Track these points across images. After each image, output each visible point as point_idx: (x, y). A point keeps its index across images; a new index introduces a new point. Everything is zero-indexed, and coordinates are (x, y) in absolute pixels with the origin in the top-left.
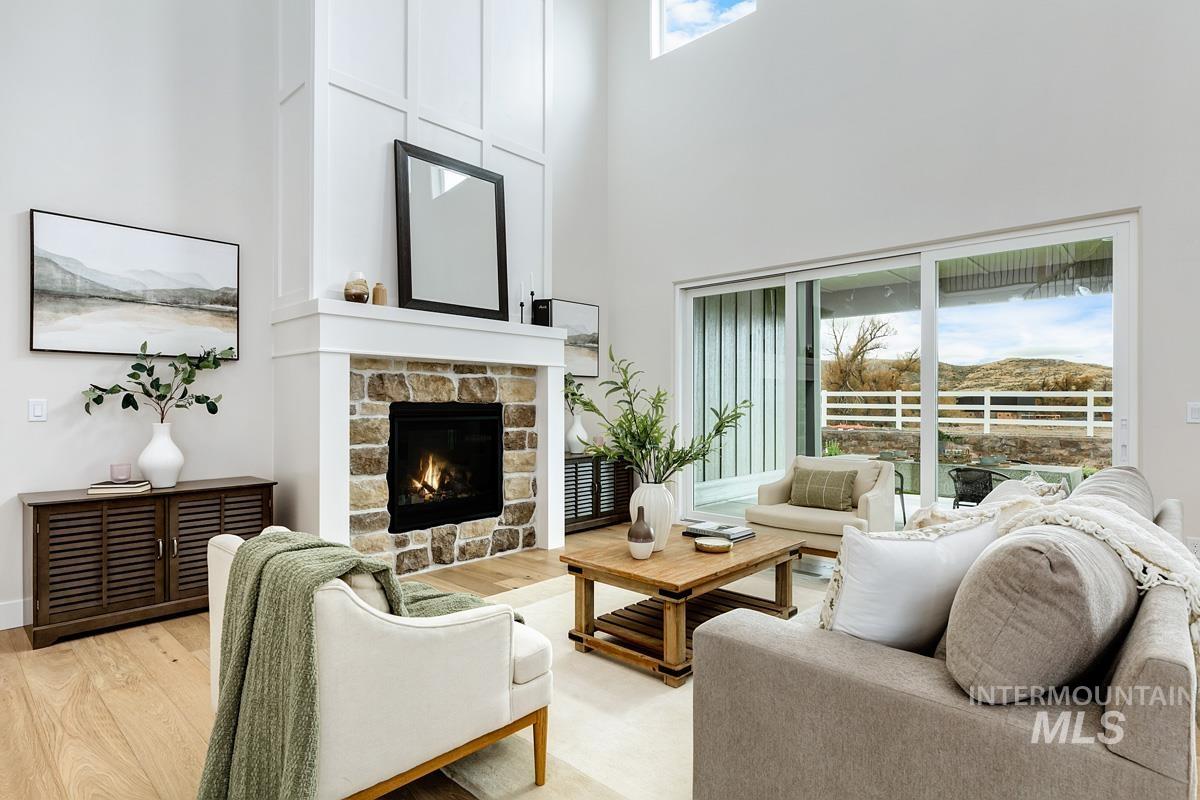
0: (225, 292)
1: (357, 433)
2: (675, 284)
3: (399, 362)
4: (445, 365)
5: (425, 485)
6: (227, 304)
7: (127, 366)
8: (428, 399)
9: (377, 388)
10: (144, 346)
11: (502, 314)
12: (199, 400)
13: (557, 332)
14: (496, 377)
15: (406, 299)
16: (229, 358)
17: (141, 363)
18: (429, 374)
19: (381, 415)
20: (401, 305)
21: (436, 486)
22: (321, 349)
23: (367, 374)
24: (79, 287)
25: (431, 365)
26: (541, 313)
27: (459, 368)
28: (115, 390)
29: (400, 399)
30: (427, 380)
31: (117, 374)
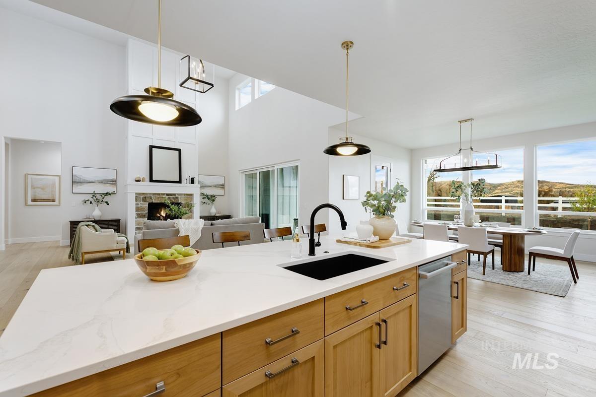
0: (113, 179)
1: (137, 209)
2: (239, 171)
3: (150, 194)
4: (163, 194)
5: (161, 215)
6: (114, 182)
7: (91, 195)
8: (159, 202)
9: (144, 199)
10: (94, 192)
11: (180, 182)
12: (105, 202)
13: (197, 185)
14: (179, 196)
15: (151, 180)
16: (114, 193)
17: (94, 195)
18: (159, 196)
19: (146, 205)
20: (150, 182)
21: (164, 216)
22: (128, 192)
23: (142, 197)
24: (82, 180)
25: (159, 194)
26: (192, 181)
27: (167, 195)
28: (88, 200)
29: (151, 202)
30: (158, 198)
31: (89, 197)
